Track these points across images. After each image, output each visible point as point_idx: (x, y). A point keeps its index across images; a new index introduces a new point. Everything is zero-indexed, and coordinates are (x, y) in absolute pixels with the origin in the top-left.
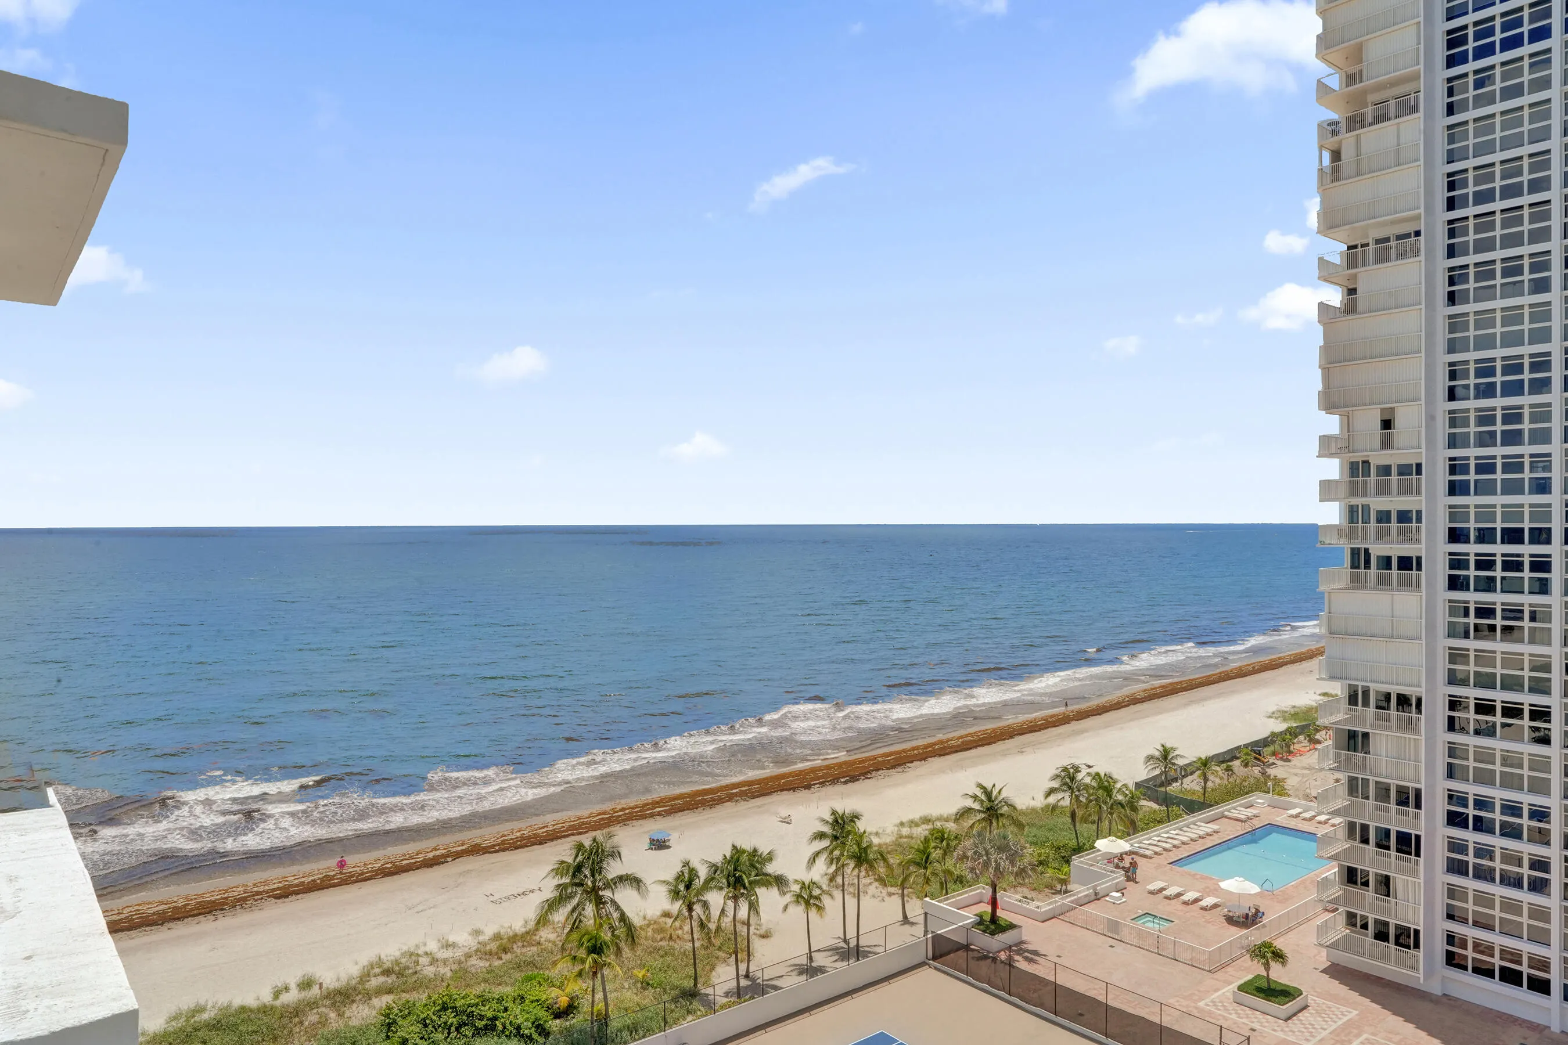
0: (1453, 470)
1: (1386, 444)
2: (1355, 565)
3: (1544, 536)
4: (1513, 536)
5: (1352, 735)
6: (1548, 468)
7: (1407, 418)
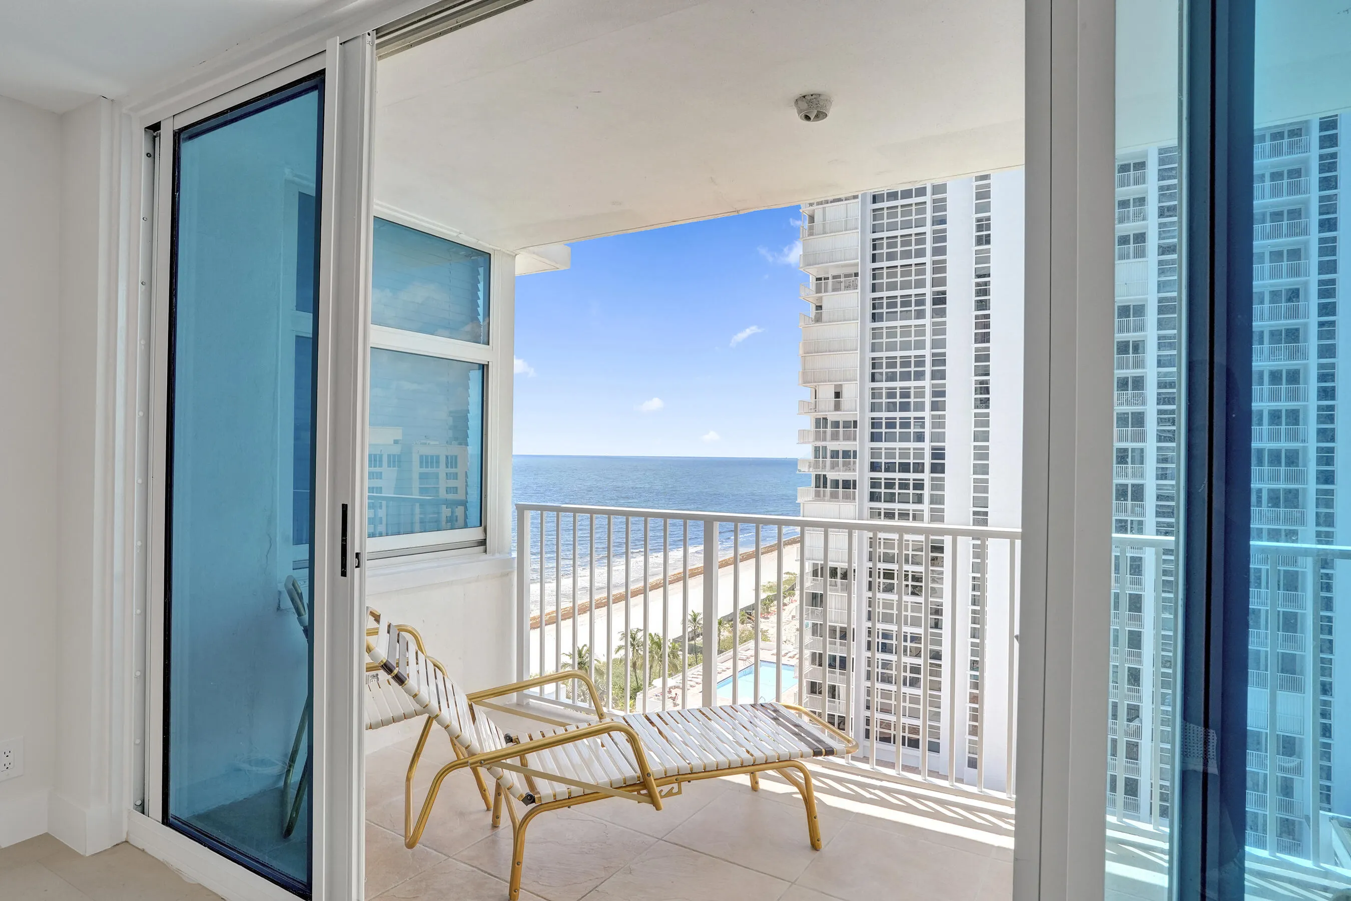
0: (873, 425)
1: (837, 407)
2: (817, 486)
3: (921, 467)
4: (904, 468)
5: (814, 596)
6: (923, 426)
7: (850, 392)
